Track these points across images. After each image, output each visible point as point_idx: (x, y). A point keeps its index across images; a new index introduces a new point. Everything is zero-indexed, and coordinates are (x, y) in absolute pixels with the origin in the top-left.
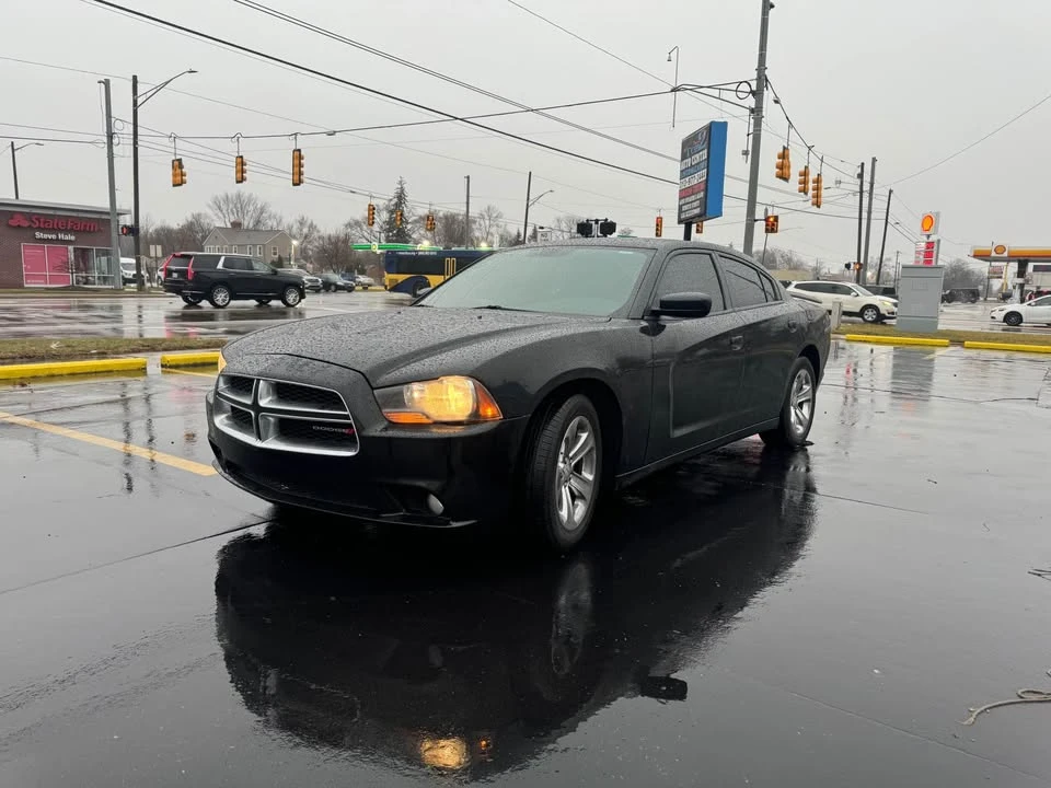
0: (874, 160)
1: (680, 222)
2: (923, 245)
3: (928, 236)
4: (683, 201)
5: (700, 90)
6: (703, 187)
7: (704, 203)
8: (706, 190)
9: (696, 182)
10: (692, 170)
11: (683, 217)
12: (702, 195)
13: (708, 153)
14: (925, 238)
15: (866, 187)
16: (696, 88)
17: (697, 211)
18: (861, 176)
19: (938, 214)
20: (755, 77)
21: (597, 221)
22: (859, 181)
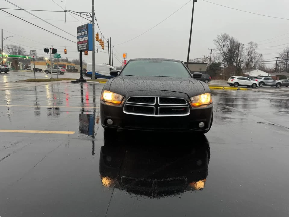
0: (111, 38)
1: (78, 51)
2: (124, 61)
3: (125, 59)
4: (79, 45)
5: (74, 13)
6: (87, 42)
7: (87, 46)
8: (88, 43)
9: (84, 40)
10: (82, 36)
11: (80, 49)
12: (86, 44)
13: (88, 32)
14: (124, 59)
15: (109, 45)
16: (73, 12)
17: (85, 48)
18: (108, 42)
19: (126, 53)
20: (92, 12)
21: (50, 48)
22: (108, 43)
